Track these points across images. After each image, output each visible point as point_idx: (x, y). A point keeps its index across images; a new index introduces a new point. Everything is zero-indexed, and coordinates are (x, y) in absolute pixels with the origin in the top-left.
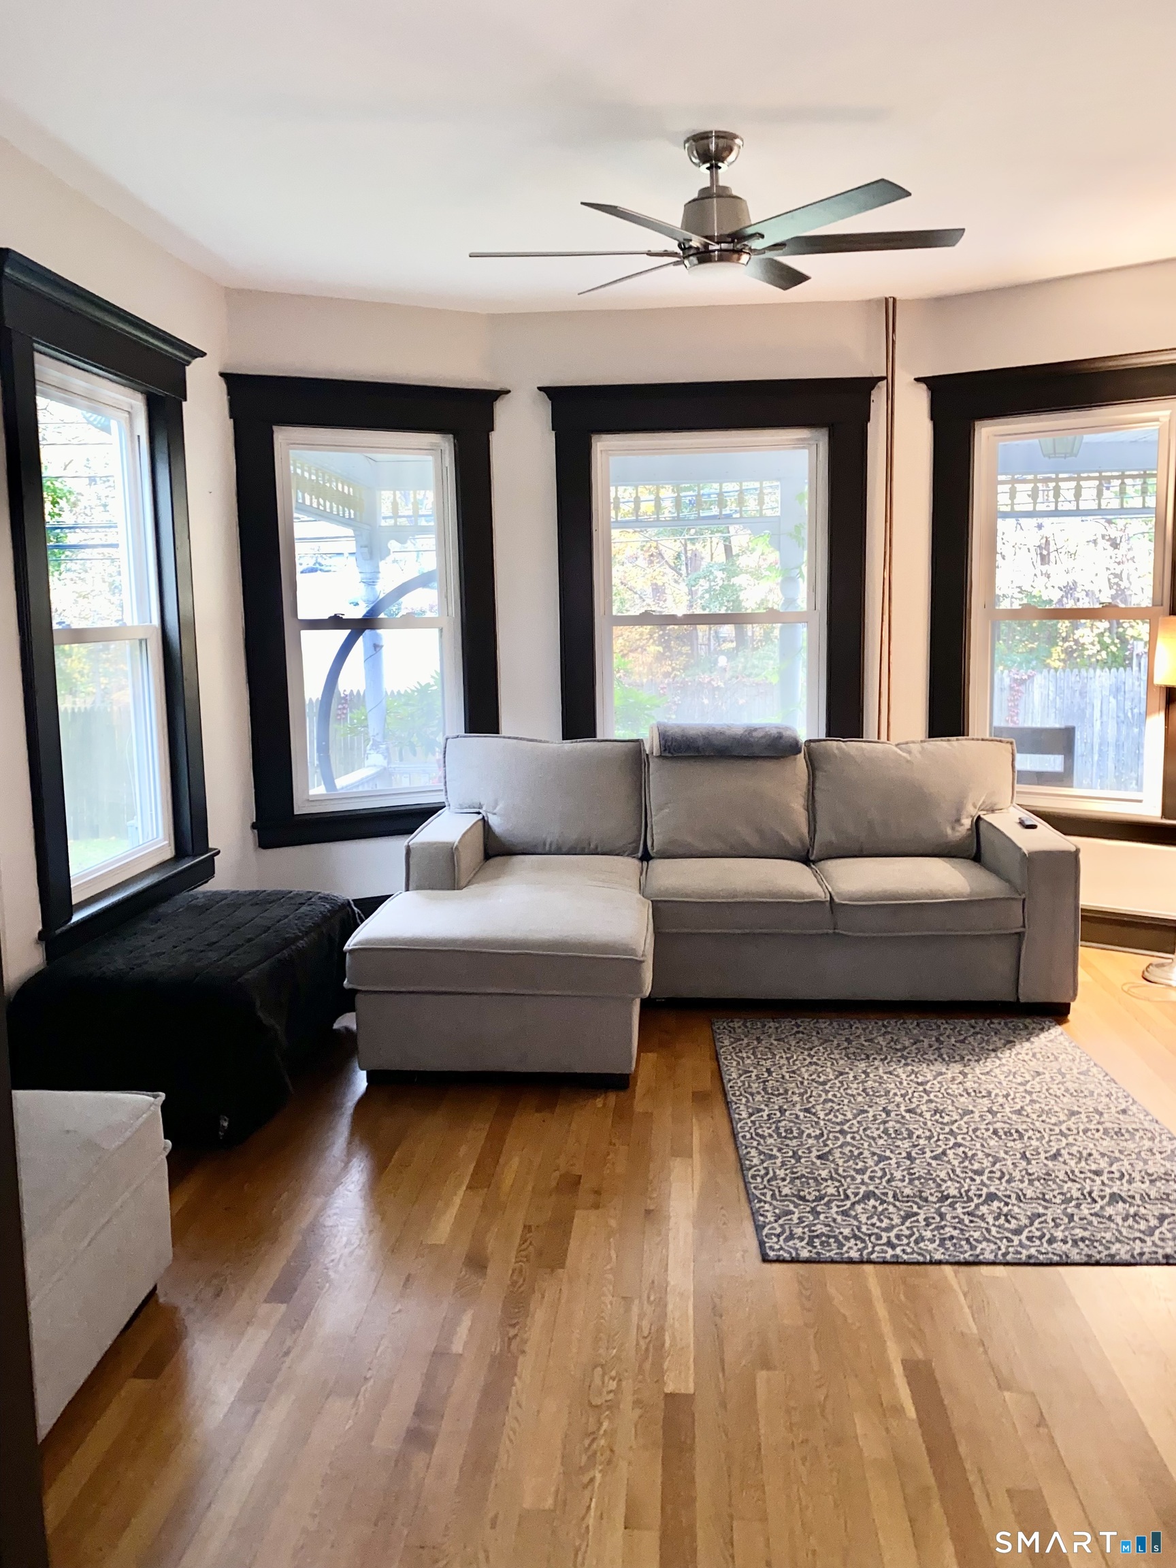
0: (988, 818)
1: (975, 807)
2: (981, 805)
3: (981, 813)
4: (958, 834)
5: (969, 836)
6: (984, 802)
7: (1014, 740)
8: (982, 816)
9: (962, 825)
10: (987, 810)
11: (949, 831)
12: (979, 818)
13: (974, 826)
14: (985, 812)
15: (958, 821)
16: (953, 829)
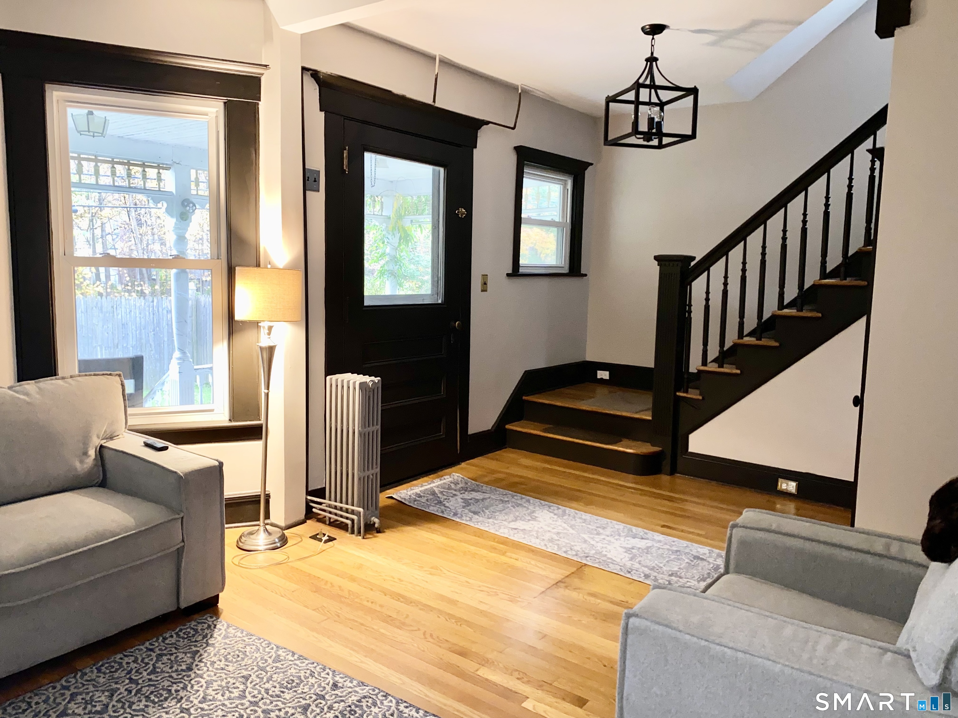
0: (110, 444)
1: (98, 437)
2: (103, 435)
3: (102, 442)
4: (85, 466)
5: (96, 465)
6: (105, 432)
7: (121, 373)
8: (104, 444)
9: (89, 456)
10: (107, 439)
11: (78, 465)
12: (101, 446)
13: (99, 457)
14: (105, 441)
15: (85, 454)
16: (82, 462)
